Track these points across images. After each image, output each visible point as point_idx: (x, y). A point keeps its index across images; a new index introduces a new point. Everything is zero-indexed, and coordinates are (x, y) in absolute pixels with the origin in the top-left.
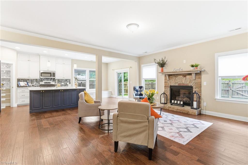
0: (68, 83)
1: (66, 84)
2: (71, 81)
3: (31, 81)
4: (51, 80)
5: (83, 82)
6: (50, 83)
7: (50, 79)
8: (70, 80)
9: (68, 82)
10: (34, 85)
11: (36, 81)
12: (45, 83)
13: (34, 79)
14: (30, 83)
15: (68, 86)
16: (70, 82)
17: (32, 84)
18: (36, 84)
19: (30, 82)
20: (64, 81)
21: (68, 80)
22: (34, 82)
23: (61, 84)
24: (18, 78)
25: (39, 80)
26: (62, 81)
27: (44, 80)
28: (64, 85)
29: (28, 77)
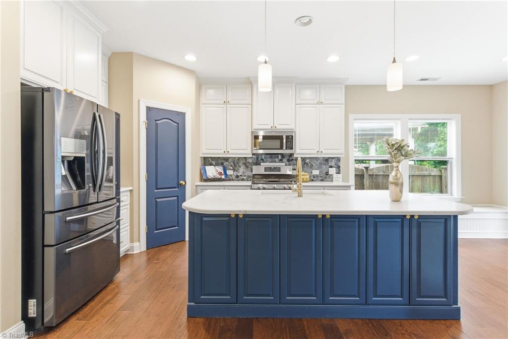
0: (332, 171)
1: (327, 174)
2: (341, 164)
3: (234, 163)
4: (281, 161)
6: (279, 169)
7: (280, 157)
8: (339, 159)
9: (331, 167)
10: (239, 175)
11: (245, 164)
12: (265, 171)
13: (239, 158)
14: (230, 169)
15: (332, 181)
16: (339, 167)
17: (235, 173)
18: (243, 173)
19: (231, 166)
20: (320, 164)
21: (333, 158)
22: (239, 166)
23: (312, 173)
24: (203, 154)
25: (250, 161)
26: (315, 163)
27: (264, 162)
28: (320, 178)
29: (225, 152)
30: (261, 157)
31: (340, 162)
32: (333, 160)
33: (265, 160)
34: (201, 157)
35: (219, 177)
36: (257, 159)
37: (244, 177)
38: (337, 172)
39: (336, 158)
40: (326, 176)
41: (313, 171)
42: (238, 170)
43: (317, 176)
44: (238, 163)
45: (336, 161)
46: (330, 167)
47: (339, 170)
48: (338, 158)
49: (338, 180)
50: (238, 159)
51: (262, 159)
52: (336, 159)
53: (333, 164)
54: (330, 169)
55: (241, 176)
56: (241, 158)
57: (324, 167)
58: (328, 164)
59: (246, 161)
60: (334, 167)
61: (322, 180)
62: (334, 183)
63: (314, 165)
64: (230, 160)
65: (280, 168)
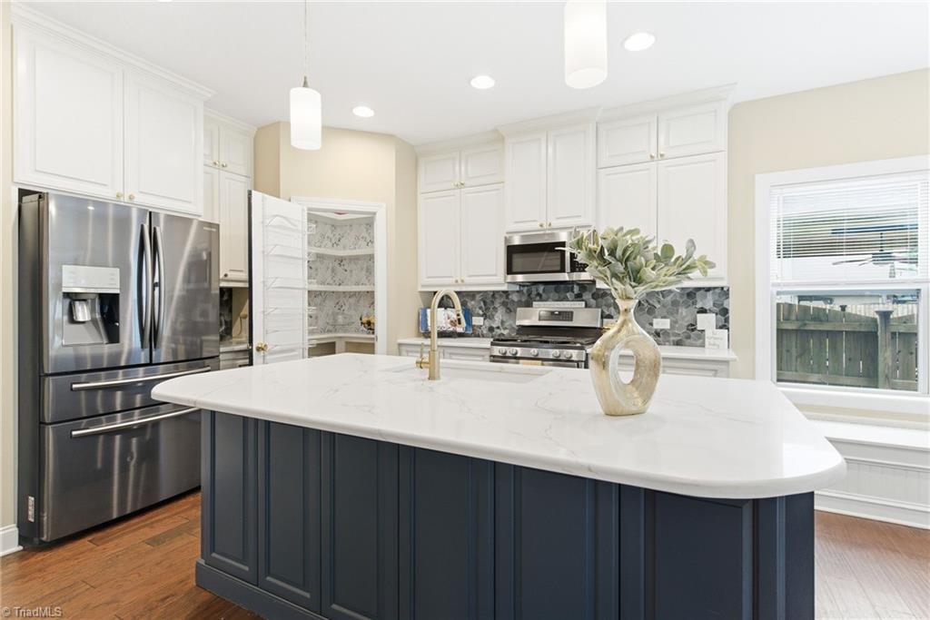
0: (707, 322)
1: (692, 327)
2: (732, 304)
3: (485, 303)
4: (578, 297)
5: (900, 311)
7: (576, 289)
8: (724, 293)
9: (703, 311)
10: (494, 326)
11: (504, 304)
12: (540, 320)
13: (494, 293)
14: (479, 315)
15: (703, 345)
16: (725, 312)
17: (488, 323)
18: (502, 322)
19: (480, 308)
20: (675, 303)
21: (708, 289)
22: (495, 309)
23: (651, 324)
24: (423, 286)
25: (515, 298)
26: (659, 302)
27: (541, 300)
28: (672, 338)
29: (457, 281)
30: (537, 290)
31: (728, 298)
32: (709, 294)
33: (544, 296)
34: (420, 292)
35: (451, 329)
36: (529, 295)
37: (503, 331)
38: (720, 324)
39: (715, 288)
40: (691, 334)
41: (655, 321)
42: (493, 316)
43: (665, 332)
44: (493, 302)
45: (717, 297)
46: (698, 312)
47: (727, 320)
48: (722, 288)
49: (716, 343)
50: (493, 296)
51: (539, 294)
52: (718, 291)
53: (709, 304)
54: (698, 315)
55: (498, 328)
56: (498, 292)
57: (683, 311)
58: (694, 303)
59: (507, 297)
60: (711, 311)
61: (678, 343)
62: (707, 353)
63: (658, 306)
64: (478, 297)
65: (572, 312)
